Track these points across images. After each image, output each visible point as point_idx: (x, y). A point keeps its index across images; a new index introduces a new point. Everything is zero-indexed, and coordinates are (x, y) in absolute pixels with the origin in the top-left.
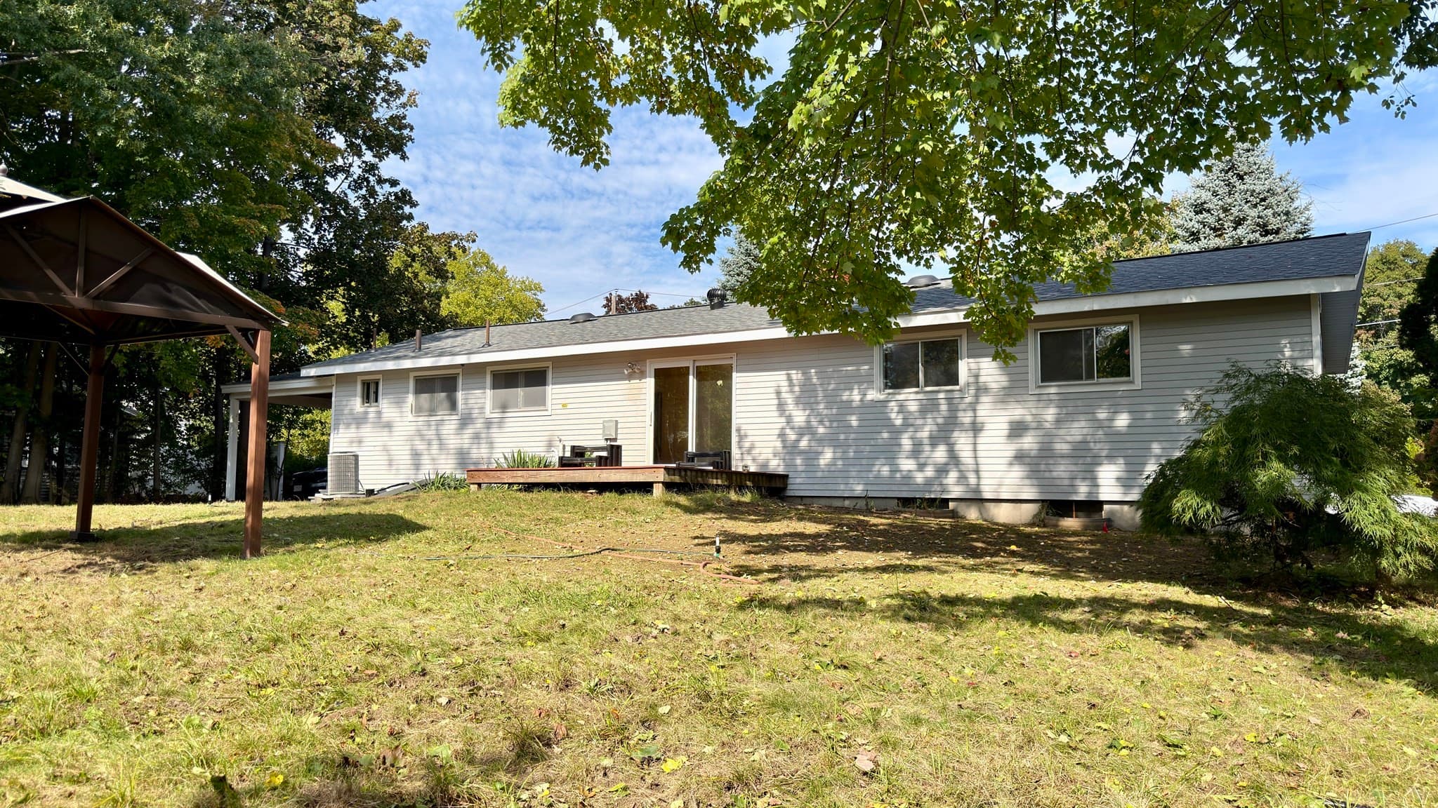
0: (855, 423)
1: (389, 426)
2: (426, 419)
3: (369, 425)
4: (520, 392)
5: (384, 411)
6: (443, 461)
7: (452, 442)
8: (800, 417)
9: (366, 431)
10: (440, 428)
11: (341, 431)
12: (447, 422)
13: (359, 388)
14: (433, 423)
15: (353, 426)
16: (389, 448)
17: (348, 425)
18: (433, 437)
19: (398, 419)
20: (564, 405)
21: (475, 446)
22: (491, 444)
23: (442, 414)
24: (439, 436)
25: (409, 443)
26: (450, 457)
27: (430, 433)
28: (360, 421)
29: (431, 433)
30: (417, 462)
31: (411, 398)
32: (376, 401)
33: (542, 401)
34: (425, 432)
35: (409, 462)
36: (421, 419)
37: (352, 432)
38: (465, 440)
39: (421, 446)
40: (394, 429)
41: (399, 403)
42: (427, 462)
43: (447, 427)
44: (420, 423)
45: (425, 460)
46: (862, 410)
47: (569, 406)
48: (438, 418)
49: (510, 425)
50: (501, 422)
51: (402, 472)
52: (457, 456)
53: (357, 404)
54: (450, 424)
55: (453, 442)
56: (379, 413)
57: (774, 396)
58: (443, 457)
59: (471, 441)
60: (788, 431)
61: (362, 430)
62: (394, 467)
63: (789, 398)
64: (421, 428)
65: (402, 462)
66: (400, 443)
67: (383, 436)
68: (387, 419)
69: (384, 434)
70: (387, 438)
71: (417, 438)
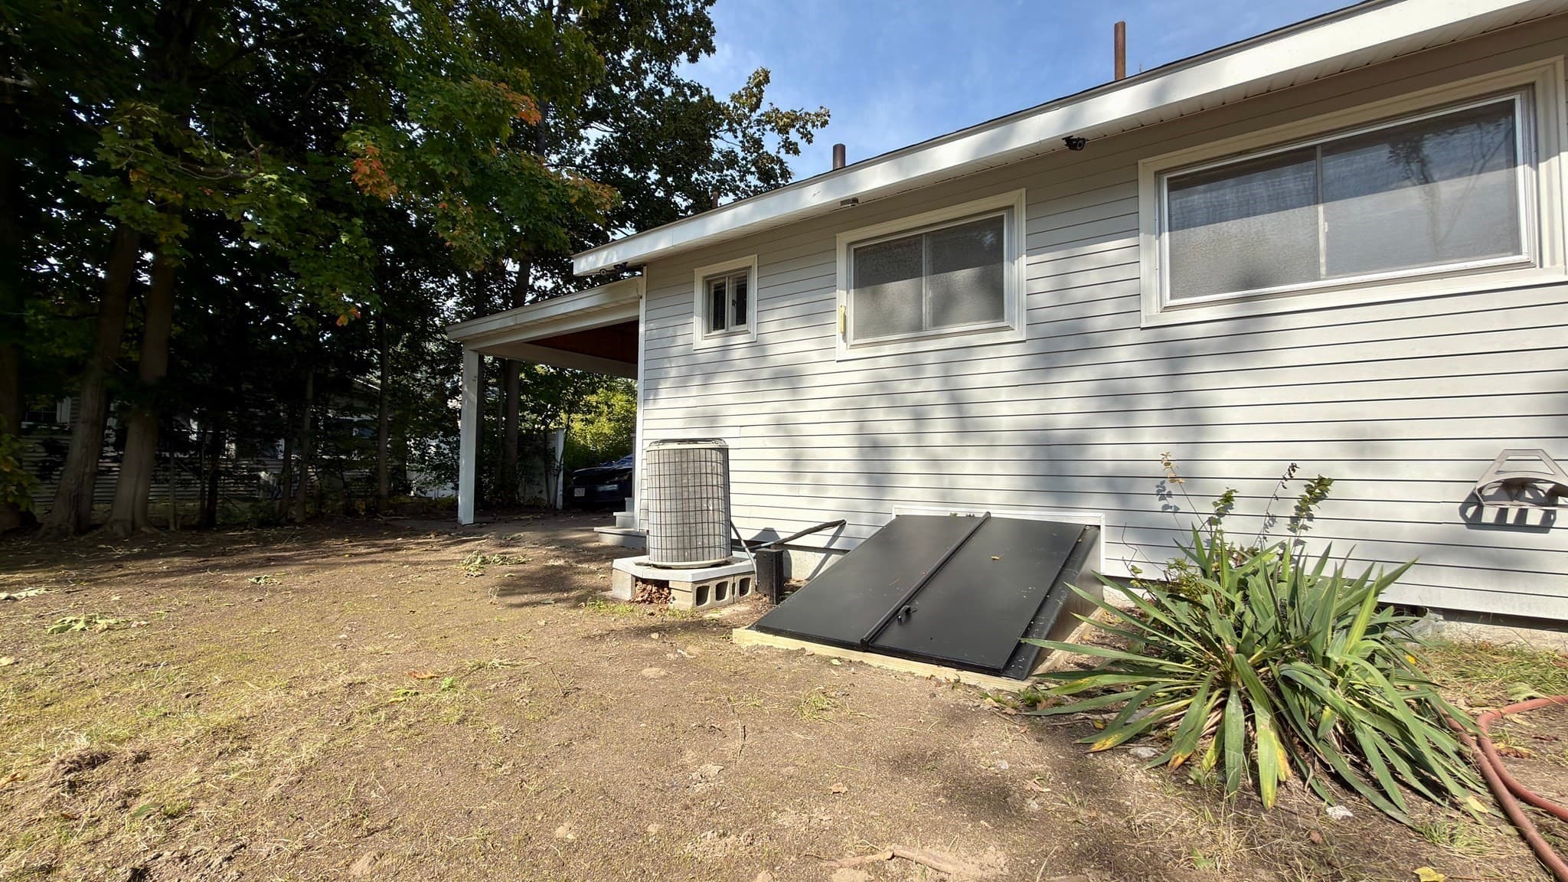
1: (789, 378)
2: (906, 348)
3: (729, 378)
5: (769, 338)
6: (970, 468)
7: (1004, 409)
9: (725, 391)
10: (956, 369)
11: (663, 393)
13: (699, 298)
14: (932, 358)
15: (697, 381)
16: (793, 429)
17: (683, 381)
18: (932, 398)
19: (814, 356)
25: (849, 416)
26: (1002, 452)
27: (923, 385)
28: (706, 371)
29: (927, 389)
30: (877, 467)
31: (845, 301)
32: (741, 318)
34: (904, 386)
35: (852, 467)
36: (887, 350)
37: (692, 398)
38: (1063, 402)
39: (892, 426)
40: (807, 382)
41: (815, 316)
42: (913, 467)
44: (883, 362)
45: (908, 464)
48: (951, 342)
51: (832, 492)
52: (1028, 453)
53: (697, 335)
56: (758, 347)
58: (973, 454)
59: (1093, 405)
61: (713, 390)
62: (808, 478)
64: (889, 374)
65: (831, 466)
66: (824, 417)
67: (775, 401)
68: (782, 360)
69: (776, 396)
70: (787, 407)
71: (874, 402)
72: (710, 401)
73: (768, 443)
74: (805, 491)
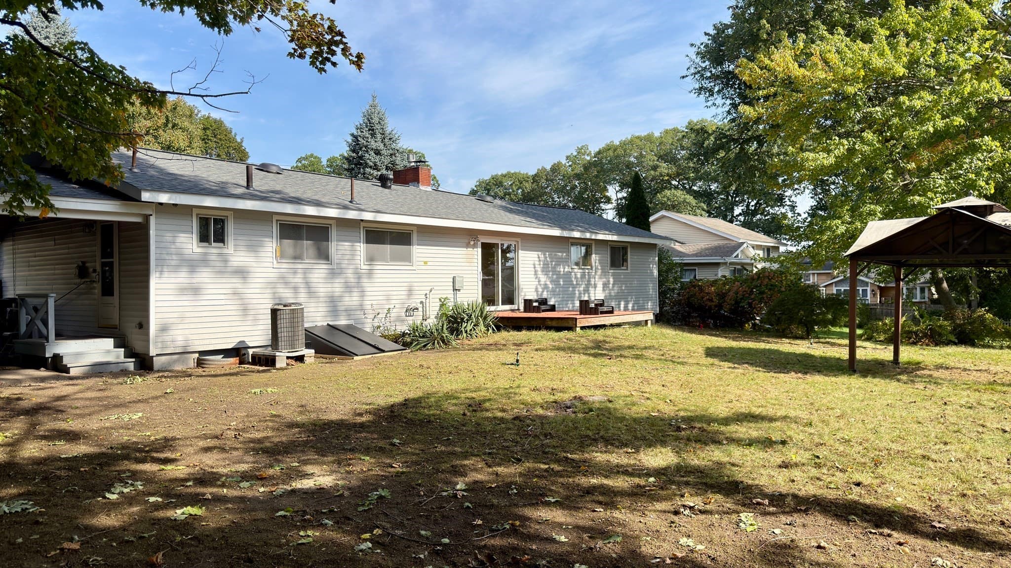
0: (562, 283)
1: (242, 273)
2: (292, 266)
3: (208, 269)
4: (388, 248)
5: (233, 254)
8: (543, 279)
9: (205, 276)
10: (308, 276)
11: (166, 274)
12: (317, 271)
13: (195, 225)
14: (300, 271)
15: (185, 269)
16: (244, 296)
17: (176, 268)
19: (254, 264)
20: (426, 263)
21: (347, 294)
22: (362, 293)
23: (308, 262)
24: (308, 285)
26: (321, 304)
28: (193, 265)
29: (298, 279)
31: (274, 243)
32: (222, 242)
33: (408, 258)
34: (290, 279)
36: (285, 266)
37: (182, 277)
38: (337, 287)
39: (285, 294)
40: (252, 275)
43: (316, 275)
44: (283, 270)
46: (565, 276)
47: (429, 264)
48: (305, 266)
49: (379, 276)
50: (370, 273)
52: (328, 304)
53: (195, 244)
54: (319, 272)
55: (323, 289)
56: (226, 256)
57: (533, 266)
58: (313, 305)
59: (342, 289)
60: (539, 287)
61: (199, 275)
62: (250, 318)
63: (539, 269)
64: (286, 275)
65: (261, 311)
66: (258, 291)
67: (235, 282)
68: (235, 264)
69: (234, 280)
70: (239, 286)
71: (279, 286)
72: (194, 281)
73: (228, 302)
74: (249, 323)
